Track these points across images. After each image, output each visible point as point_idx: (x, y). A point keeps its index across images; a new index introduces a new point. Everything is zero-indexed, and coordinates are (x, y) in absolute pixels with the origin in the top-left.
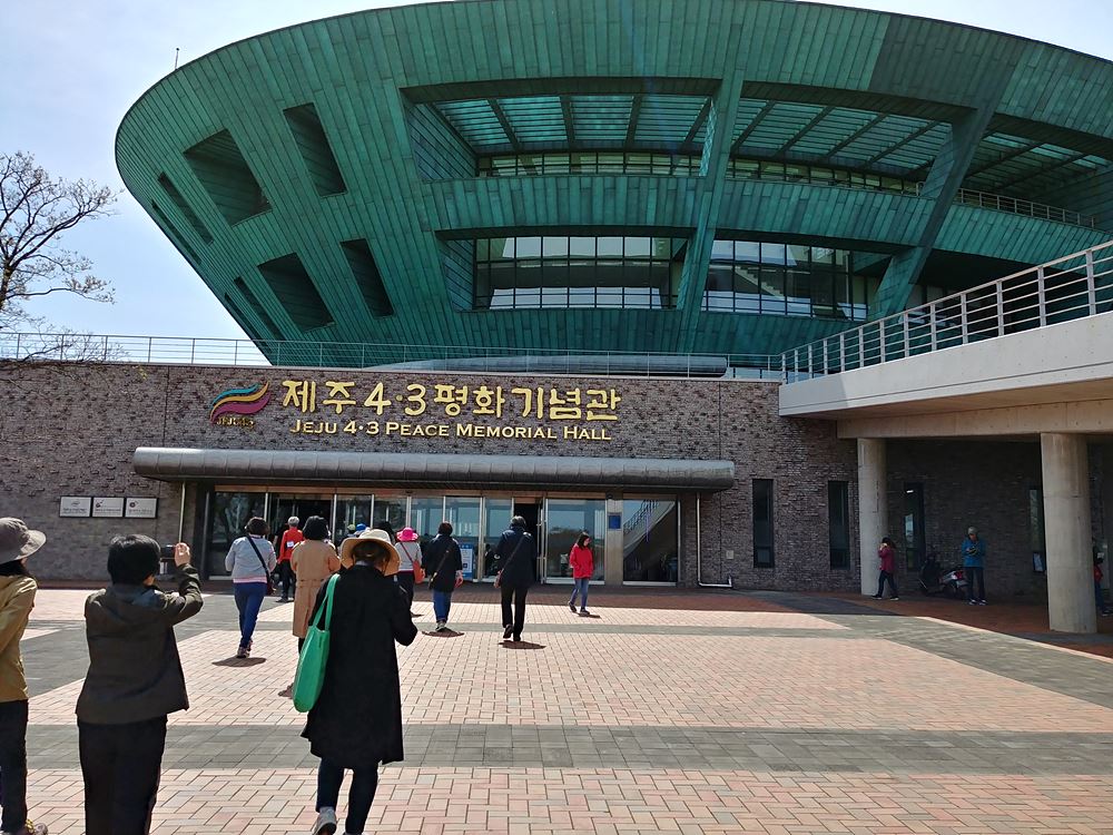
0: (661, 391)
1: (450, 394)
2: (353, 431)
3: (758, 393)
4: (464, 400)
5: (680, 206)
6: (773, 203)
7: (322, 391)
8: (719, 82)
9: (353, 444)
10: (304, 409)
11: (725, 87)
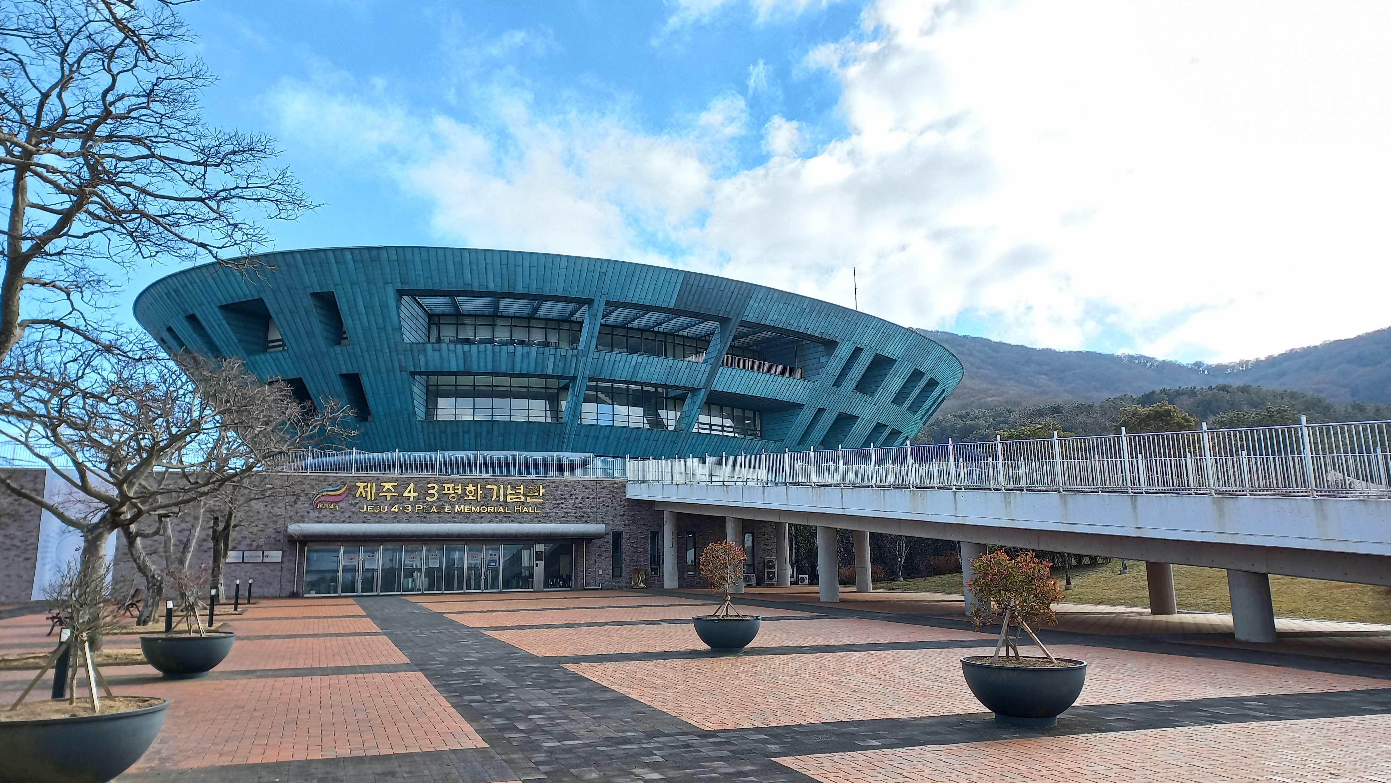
0: (566, 486)
1: (451, 489)
2: (397, 510)
3: (616, 486)
4: (459, 492)
5: (568, 365)
6: (622, 364)
7: (379, 489)
8: (593, 300)
9: (396, 517)
10: (369, 498)
11: (596, 303)
